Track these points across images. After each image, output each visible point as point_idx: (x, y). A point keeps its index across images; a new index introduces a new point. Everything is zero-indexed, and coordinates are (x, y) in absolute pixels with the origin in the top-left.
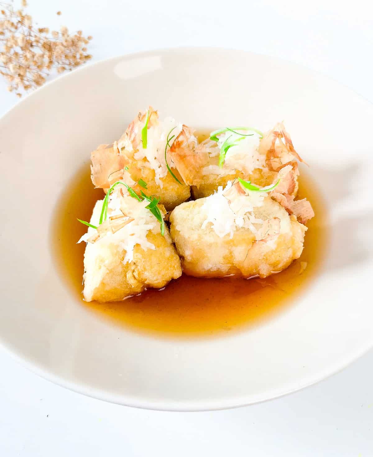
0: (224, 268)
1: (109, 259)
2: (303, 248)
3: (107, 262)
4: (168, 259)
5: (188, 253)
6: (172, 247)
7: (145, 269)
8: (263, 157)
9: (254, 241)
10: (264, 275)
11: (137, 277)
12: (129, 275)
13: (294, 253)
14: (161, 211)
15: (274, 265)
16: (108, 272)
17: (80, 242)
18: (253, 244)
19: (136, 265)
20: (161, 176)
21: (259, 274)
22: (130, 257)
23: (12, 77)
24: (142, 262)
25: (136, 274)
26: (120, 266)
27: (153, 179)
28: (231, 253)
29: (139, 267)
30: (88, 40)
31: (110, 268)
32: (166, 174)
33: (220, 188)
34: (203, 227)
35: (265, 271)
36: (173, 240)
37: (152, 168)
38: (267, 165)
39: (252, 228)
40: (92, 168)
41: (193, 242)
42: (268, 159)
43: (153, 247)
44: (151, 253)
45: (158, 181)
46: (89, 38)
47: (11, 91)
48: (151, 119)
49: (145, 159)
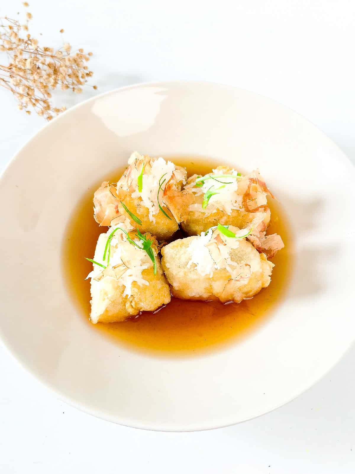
0: (205, 296)
1: (111, 293)
2: (270, 280)
3: (110, 296)
4: (160, 290)
5: (176, 285)
6: (163, 277)
7: (141, 301)
8: (240, 199)
9: (230, 280)
10: (238, 300)
11: (134, 307)
12: (128, 305)
13: (263, 284)
14: (153, 250)
15: (246, 293)
16: (111, 303)
17: (88, 279)
18: (229, 281)
19: (133, 297)
20: (154, 213)
21: (233, 300)
22: (128, 292)
23: (21, 95)
24: (138, 295)
25: (133, 304)
26: (121, 298)
27: (147, 216)
28: (211, 286)
29: (136, 299)
30: (88, 56)
31: (112, 300)
32: (158, 212)
33: (203, 234)
34: (188, 266)
35: (238, 298)
36: (163, 271)
37: (146, 206)
38: (244, 207)
39: (228, 269)
40: (95, 210)
41: (180, 278)
42: (244, 201)
43: (147, 284)
44: (145, 288)
45: (151, 218)
46: (90, 54)
47: (21, 109)
48: (146, 169)
49: (140, 199)
